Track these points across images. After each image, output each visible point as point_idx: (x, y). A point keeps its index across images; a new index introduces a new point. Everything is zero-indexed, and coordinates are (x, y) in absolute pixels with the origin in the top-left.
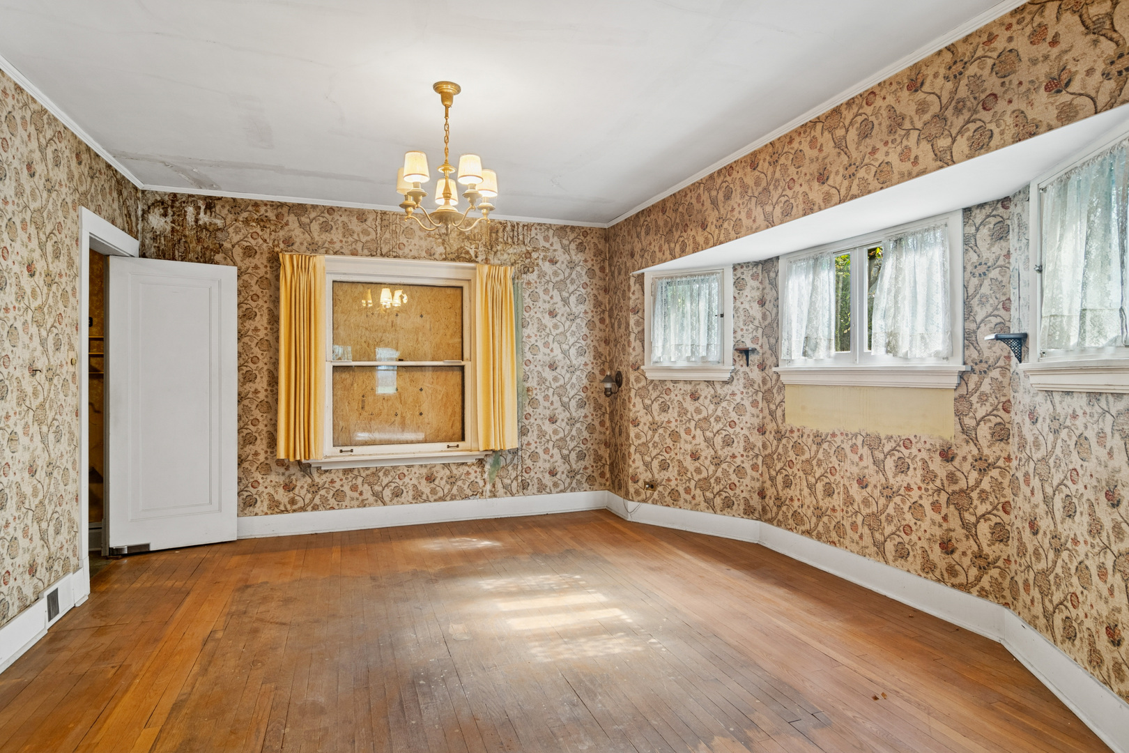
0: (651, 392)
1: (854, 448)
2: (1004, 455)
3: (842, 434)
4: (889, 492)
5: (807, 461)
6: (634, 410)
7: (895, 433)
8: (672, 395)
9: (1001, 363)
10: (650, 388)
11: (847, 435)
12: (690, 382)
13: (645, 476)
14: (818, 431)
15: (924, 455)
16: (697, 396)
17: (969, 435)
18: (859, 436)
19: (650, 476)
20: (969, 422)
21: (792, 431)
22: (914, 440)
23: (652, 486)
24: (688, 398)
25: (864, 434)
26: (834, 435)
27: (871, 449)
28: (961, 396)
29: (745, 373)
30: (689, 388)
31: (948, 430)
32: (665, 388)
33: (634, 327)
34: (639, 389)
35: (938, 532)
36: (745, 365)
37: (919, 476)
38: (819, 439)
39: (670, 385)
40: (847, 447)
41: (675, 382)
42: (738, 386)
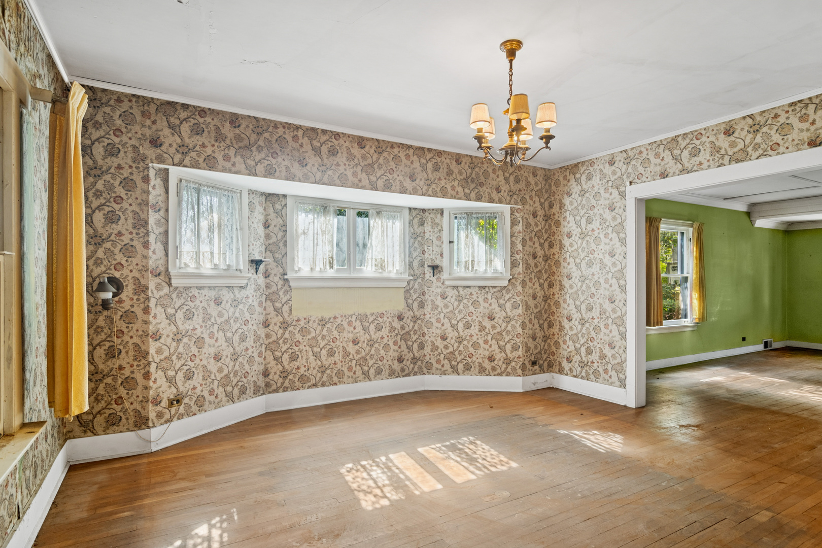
0: (175, 299)
1: (350, 324)
2: (423, 313)
3: (341, 316)
4: (371, 343)
5: (313, 338)
6: (154, 322)
7: (375, 311)
8: (198, 302)
9: (422, 276)
10: (174, 296)
11: (345, 316)
12: (214, 288)
13: (169, 393)
14: (322, 317)
15: (390, 319)
16: (220, 301)
17: (409, 307)
18: (354, 316)
19: (175, 391)
20: (410, 301)
21: (298, 320)
22: (385, 313)
23: (176, 401)
24: (212, 304)
25: (357, 314)
26: (335, 318)
27: (361, 322)
28: (407, 290)
29: (255, 280)
30: (212, 294)
31: (401, 306)
32: (190, 295)
33: (155, 227)
34: (161, 297)
35: (396, 354)
36: (255, 273)
37: (387, 330)
38: (323, 322)
39: (195, 292)
40: (345, 324)
41: (200, 288)
42: (250, 291)
